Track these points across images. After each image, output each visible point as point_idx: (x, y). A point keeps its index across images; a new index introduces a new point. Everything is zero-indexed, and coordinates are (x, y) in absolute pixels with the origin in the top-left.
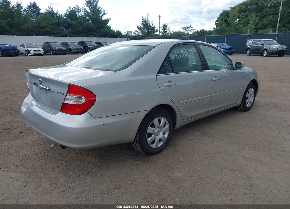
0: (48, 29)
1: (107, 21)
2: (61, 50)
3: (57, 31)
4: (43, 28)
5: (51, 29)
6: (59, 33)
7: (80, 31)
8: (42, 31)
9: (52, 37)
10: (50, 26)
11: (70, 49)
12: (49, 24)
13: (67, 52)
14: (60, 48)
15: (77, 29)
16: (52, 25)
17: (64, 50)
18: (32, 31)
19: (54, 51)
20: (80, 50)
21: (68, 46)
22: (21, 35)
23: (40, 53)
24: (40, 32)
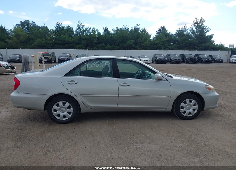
0: (159, 45)
1: (211, 36)
2: (163, 60)
3: (166, 46)
4: (156, 44)
5: (161, 45)
6: (167, 48)
7: (184, 45)
8: (155, 46)
9: (161, 51)
10: (161, 43)
11: (171, 59)
12: (161, 42)
13: (167, 61)
14: (162, 59)
15: (181, 44)
16: (163, 42)
17: (165, 60)
18: (149, 47)
19: (158, 61)
20: (178, 60)
21: (170, 57)
22: (141, 50)
23: (148, 62)
24: (154, 47)
